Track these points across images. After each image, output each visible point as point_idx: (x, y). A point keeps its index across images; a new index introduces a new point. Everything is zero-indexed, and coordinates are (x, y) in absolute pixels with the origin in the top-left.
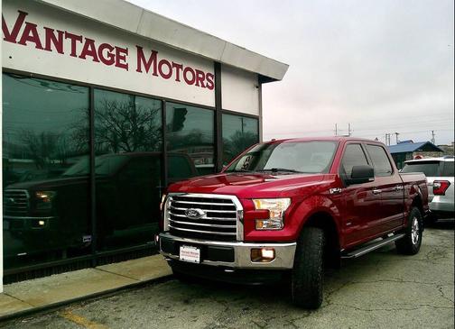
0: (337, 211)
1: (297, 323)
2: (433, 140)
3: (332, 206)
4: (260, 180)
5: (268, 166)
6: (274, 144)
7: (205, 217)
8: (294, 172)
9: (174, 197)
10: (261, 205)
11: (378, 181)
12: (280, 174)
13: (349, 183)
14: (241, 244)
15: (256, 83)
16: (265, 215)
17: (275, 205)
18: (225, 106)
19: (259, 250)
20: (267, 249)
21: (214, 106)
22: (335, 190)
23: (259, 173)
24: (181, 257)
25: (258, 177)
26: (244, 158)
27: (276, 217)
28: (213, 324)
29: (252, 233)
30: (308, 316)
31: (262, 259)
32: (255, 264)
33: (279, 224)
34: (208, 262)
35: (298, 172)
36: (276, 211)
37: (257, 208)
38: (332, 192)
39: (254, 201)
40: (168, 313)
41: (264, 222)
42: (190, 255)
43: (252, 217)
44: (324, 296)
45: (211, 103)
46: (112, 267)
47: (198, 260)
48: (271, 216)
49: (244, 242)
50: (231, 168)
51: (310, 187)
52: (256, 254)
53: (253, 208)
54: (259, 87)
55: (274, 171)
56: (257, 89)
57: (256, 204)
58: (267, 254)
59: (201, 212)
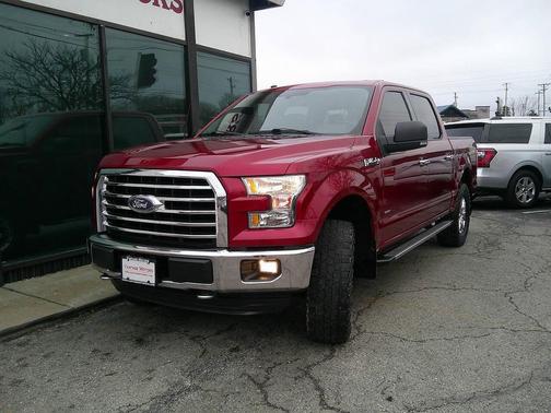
0: (372, 190)
1: (315, 372)
2: (455, 103)
3: (364, 184)
4: (254, 146)
5: (267, 126)
6: (274, 92)
7: (162, 209)
8: (306, 133)
9: (110, 177)
10: (257, 187)
11: (433, 146)
12: (285, 137)
13: (390, 149)
14: (225, 253)
15: (247, 9)
16: (264, 204)
17: (280, 188)
18: (200, 40)
19: (255, 262)
20: (268, 259)
21: (184, 39)
22: (371, 161)
23: (252, 137)
24: (125, 276)
25: (251, 142)
26: (229, 116)
27: (282, 207)
28: (180, 383)
29: (243, 235)
30: (330, 357)
31: (259, 275)
32: (249, 284)
33: (285, 218)
34: (168, 283)
35: (314, 134)
36: (280, 197)
37: (250, 192)
38: (366, 164)
39: (245, 180)
40: (107, 365)
41: (263, 216)
42: (139, 271)
43: (242, 208)
44: (352, 320)
45: (179, 33)
46: (30, 285)
47: (153, 281)
48: (274, 205)
49: (230, 249)
50: (210, 130)
51: (329, 157)
52: (250, 269)
53: (244, 193)
54: (250, 15)
55: (276, 132)
56: (247, 18)
57: (248, 185)
58: (268, 267)
59: (155, 200)
